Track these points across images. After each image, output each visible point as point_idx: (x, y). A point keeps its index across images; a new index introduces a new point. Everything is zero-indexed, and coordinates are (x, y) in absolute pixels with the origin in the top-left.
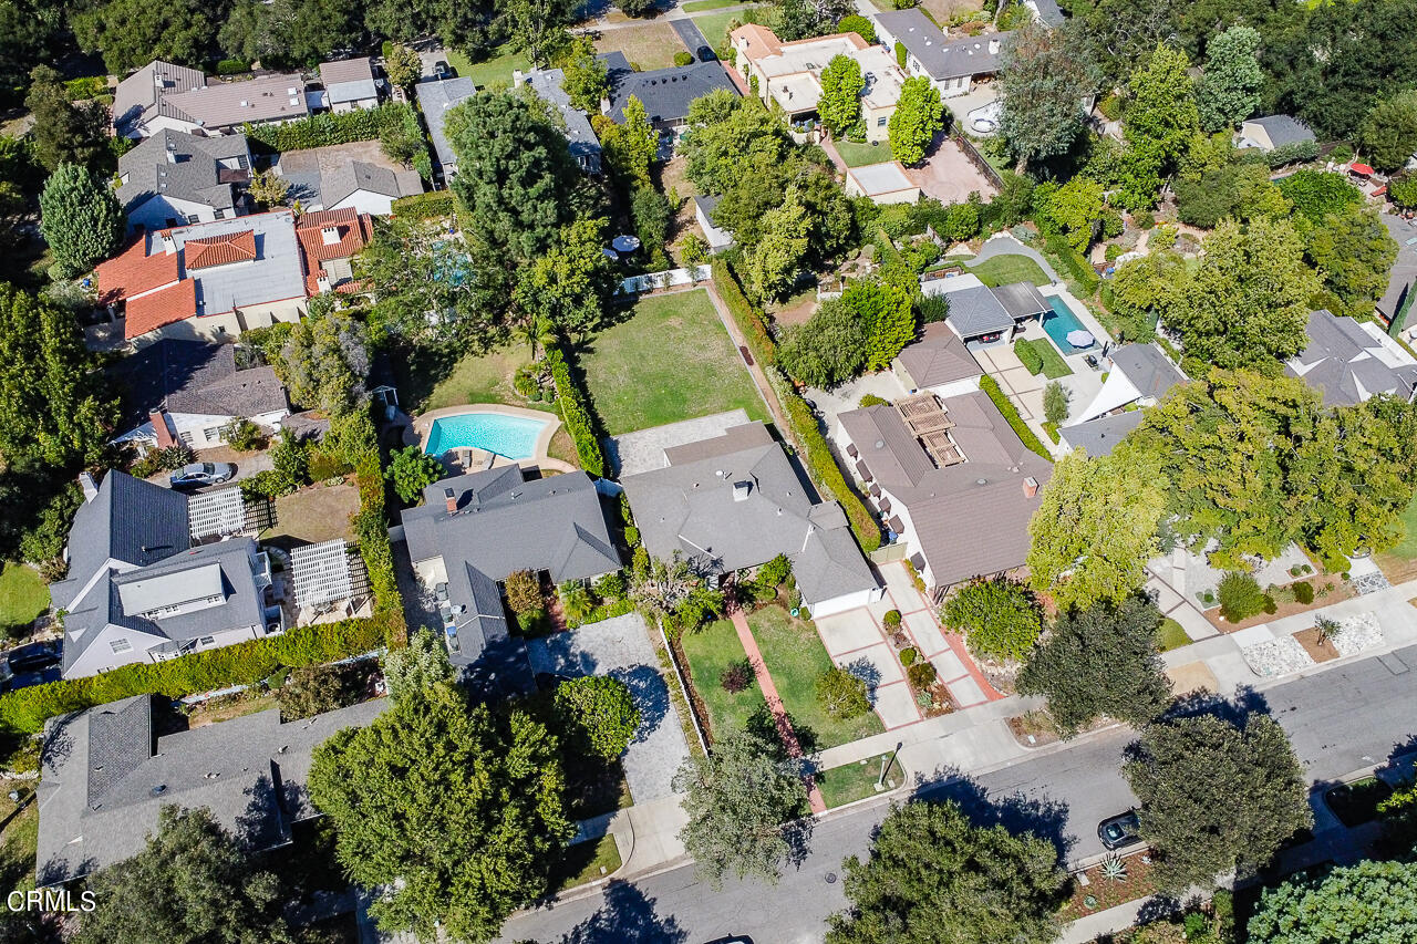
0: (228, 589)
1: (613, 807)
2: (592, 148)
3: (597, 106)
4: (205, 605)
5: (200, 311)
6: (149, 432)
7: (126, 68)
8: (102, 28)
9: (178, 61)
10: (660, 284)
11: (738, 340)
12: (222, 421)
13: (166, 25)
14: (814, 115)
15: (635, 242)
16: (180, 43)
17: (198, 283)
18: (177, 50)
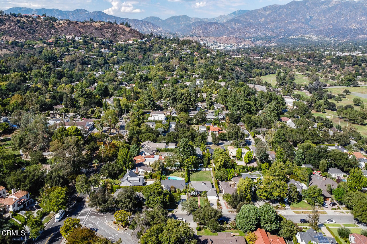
0: (140, 181)
1: (175, 208)
2: (201, 155)
3: (204, 151)
4: (137, 182)
5: (145, 161)
6: (135, 170)
7: (145, 141)
8: (143, 136)
9: (151, 141)
10: (204, 170)
11: (212, 176)
12: (144, 171)
13: (151, 136)
14: (235, 156)
15: (203, 165)
16: (152, 139)
17: (145, 160)
18: (151, 140)
